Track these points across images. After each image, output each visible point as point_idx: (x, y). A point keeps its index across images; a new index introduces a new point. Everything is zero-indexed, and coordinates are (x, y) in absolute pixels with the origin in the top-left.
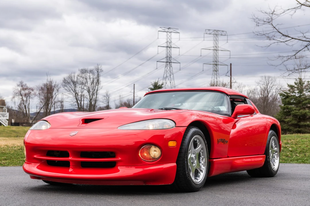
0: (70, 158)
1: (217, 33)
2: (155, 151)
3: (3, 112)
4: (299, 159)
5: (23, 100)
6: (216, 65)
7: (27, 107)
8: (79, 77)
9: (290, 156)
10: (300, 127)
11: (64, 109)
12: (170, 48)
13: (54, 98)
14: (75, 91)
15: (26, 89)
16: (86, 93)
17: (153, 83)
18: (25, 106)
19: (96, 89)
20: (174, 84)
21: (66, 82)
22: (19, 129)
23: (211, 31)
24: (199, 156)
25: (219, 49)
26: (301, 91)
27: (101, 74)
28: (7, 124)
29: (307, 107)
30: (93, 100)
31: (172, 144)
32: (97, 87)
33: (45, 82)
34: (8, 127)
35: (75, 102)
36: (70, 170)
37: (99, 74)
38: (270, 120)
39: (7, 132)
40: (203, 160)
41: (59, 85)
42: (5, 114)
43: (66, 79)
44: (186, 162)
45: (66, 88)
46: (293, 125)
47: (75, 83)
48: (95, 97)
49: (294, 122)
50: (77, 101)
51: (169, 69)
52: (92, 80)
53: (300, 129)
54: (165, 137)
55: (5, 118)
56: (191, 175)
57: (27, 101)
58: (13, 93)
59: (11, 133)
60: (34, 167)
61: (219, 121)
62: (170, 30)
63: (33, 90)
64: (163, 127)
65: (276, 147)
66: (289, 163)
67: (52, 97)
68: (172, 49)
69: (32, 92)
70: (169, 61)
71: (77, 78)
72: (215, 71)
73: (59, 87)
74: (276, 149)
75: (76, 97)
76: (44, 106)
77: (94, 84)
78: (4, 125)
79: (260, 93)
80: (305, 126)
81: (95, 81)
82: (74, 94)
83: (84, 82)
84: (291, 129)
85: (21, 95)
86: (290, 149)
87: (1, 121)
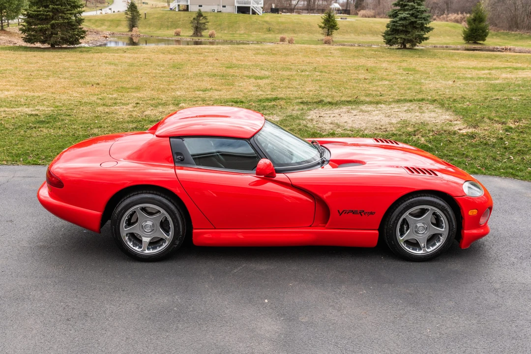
28: (261, 12)
34: (262, 17)
39: (259, 23)
42: (260, 1)
55: (259, 6)
59: (264, 24)
78: (259, 13)
87: (255, 10)
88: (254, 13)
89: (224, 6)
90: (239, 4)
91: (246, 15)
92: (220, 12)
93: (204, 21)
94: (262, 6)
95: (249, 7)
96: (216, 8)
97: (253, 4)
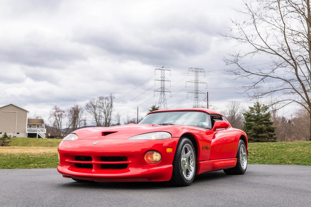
0: (93, 162)
1: (197, 71)
2: (157, 156)
3: (42, 128)
4: (261, 161)
5: (57, 119)
6: (197, 93)
7: (59, 124)
8: (98, 103)
9: (253, 158)
10: (258, 137)
11: (87, 126)
12: (163, 81)
13: (79, 117)
14: (95, 113)
15: (59, 112)
16: (103, 114)
17: (152, 106)
18: (58, 124)
19: (110, 111)
20: (166, 107)
21: (88, 107)
22: (54, 141)
23: (193, 69)
24: (189, 159)
25: (199, 82)
26: (258, 112)
27: (114, 100)
28: (45, 137)
29: (263, 123)
30: (108, 119)
31: (169, 150)
32: (111, 109)
33: (73, 106)
34: (45, 139)
35: (95, 121)
36: (93, 171)
37: (112, 100)
38: (239, 132)
39: (45, 143)
40: (192, 162)
41: (83, 108)
42: (44, 130)
43: (88, 104)
44: (179, 164)
45: (88, 110)
46: (253, 136)
47: (94, 107)
48: (109, 117)
49: (254, 134)
50: (96, 120)
51: (163, 96)
52: (107, 104)
53: (258, 139)
54: (164, 145)
55: (43, 133)
56: (183, 173)
57: (59, 120)
58: (50, 114)
59: (48, 144)
60: (65, 168)
61: (202, 133)
62: (164, 69)
63: (64, 112)
64: (162, 138)
65: (244, 152)
66: (253, 164)
67: (78, 117)
68: (165, 82)
69: (64, 114)
70: (163, 91)
71: (96, 103)
72: (196, 97)
73: (83, 110)
74: (244, 153)
75: (96, 117)
76: (72, 124)
77: (109, 107)
78: (43, 137)
79: (229, 113)
80: (262, 137)
81: (110, 105)
82: (94, 114)
83: (101, 106)
84: (252, 139)
85: (56, 116)
86: (253, 154)
87: (40, 135)
88: (39, 137)
89: (18, 133)
90: (29, 131)
91: (34, 139)
92: (15, 137)
93: (8, 140)
94: (45, 133)
95: (36, 134)
96: (12, 135)
97: (39, 131)
